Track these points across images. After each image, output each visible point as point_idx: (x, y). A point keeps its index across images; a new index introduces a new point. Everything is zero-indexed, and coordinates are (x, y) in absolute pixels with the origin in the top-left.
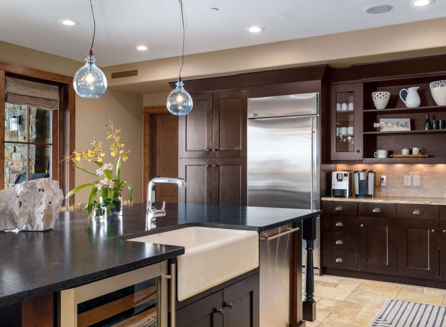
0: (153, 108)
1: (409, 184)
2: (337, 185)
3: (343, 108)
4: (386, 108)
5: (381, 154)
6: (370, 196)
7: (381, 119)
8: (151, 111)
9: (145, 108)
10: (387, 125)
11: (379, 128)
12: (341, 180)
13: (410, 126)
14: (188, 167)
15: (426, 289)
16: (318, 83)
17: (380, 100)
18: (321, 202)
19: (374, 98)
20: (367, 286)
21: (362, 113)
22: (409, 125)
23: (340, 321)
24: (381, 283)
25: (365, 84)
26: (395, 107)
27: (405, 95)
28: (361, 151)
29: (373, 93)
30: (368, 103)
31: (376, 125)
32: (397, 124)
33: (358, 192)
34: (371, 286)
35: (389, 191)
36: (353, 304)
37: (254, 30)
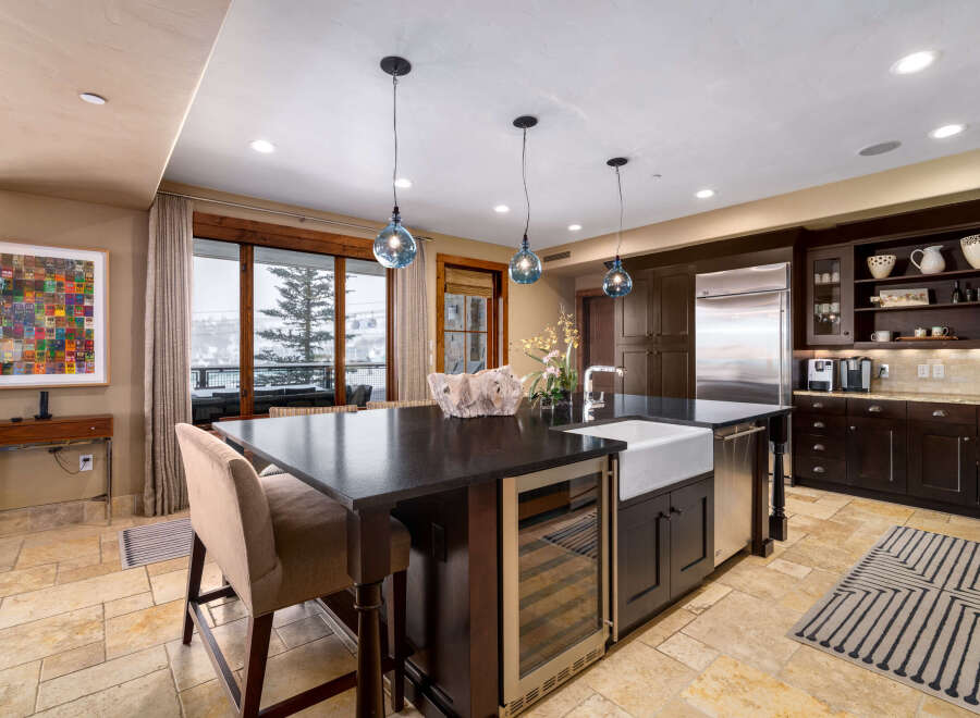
0: (586, 291)
1: (926, 376)
2: (814, 376)
3: (825, 279)
4: (889, 276)
5: (882, 336)
6: (865, 391)
7: (880, 292)
8: (584, 294)
9: (578, 292)
10: (890, 299)
11: (879, 303)
12: (822, 370)
13: (927, 299)
14: (625, 354)
16: (789, 250)
17: (880, 266)
18: (793, 396)
19: (870, 265)
20: (860, 505)
21: (853, 284)
22: (926, 296)
23: (821, 545)
25: (856, 247)
26: (903, 274)
27: (919, 258)
28: (852, 332)
29: (869, 259)
30: (862, 270)
31: (874, 299)
32: (907, 296)
33: (846, 386)
34: (866, 505)
35: (894, 384)
36: (840, 525)
37: (705, 194)
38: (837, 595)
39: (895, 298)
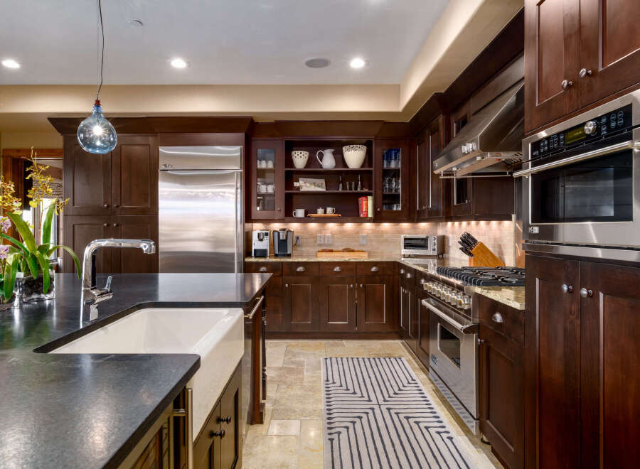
0: (18, 151)
1: (322, 242)
2: (257, 245)
3: (262, 165)
4: (305, 168)
5: (300, 213)
6: (289, 256)
7: (300, 179)
9: (4, 150)
10: (306, 185)
11: (298, 188)
12: (261, 240)
13: (325, 187)
14: (76, 227)
15: (344, 342)
16: (241, 136)
17: (300, 159)
18: (245, 263)
19: (294, 157)
20: (293, 346)
21: (284, 172)
22: (324, 185)
23: (292, 393)
24: (306, 341)
25: (286, 142)
26: (312, 171)
27: (321, 156)
28: (283, 210)
30: (289, 162)
31: (296, 184)
32: (314, 184)
33: (277, 253)
34: (297, 345)
35: (304, 249)
36: (292, 369)
37: (178, 63)
38: (331, 440)
39: (308, 185)
